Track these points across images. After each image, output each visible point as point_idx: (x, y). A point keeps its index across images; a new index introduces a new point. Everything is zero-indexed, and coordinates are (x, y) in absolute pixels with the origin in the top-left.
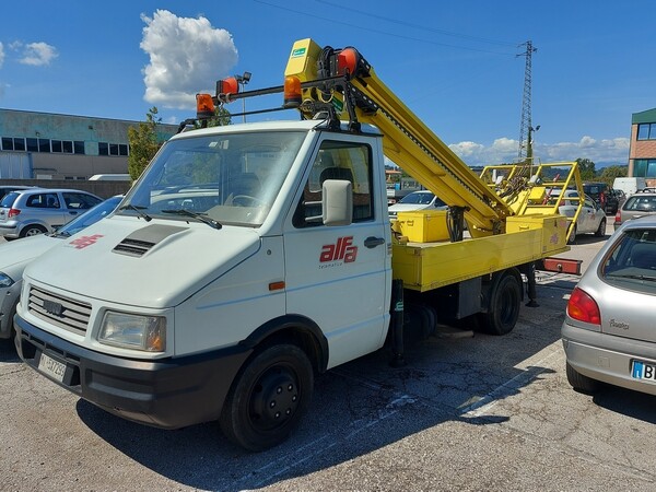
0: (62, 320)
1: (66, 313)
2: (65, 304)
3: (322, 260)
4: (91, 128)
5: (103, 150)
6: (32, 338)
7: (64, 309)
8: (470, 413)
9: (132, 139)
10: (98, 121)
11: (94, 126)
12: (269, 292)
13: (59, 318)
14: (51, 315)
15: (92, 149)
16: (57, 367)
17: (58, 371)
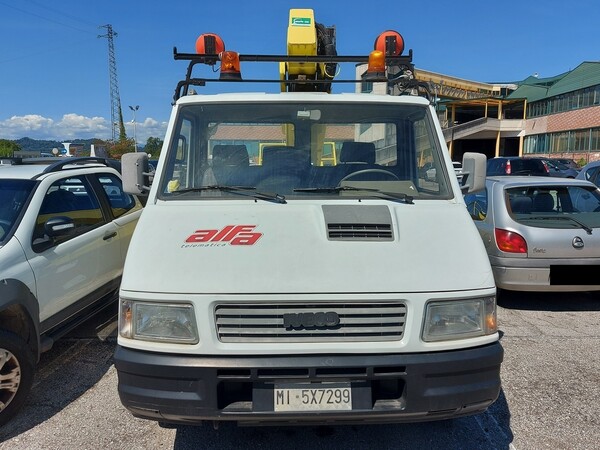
0: (340, 331)
2: (340, 311)
16: (326, 396)
17: (333, 399)
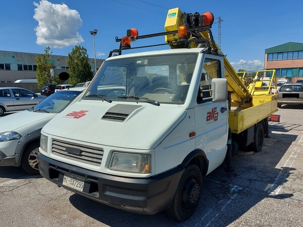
0: (81, 157)
1: (83, 153)
2: (82, 149)
3: (207, 120)
4: (13, 57)
5: (20, 68)
6: (58, 167)
7: (82, 151)
8: (272, 193)
9: (37, 62)
10: (17, 53)
11: (15, 56)
12: (189, 138)
13: (78, 157)
14: (72, 155)
15: (14, 67)
16: (77, 183)
17: (78, 185)
